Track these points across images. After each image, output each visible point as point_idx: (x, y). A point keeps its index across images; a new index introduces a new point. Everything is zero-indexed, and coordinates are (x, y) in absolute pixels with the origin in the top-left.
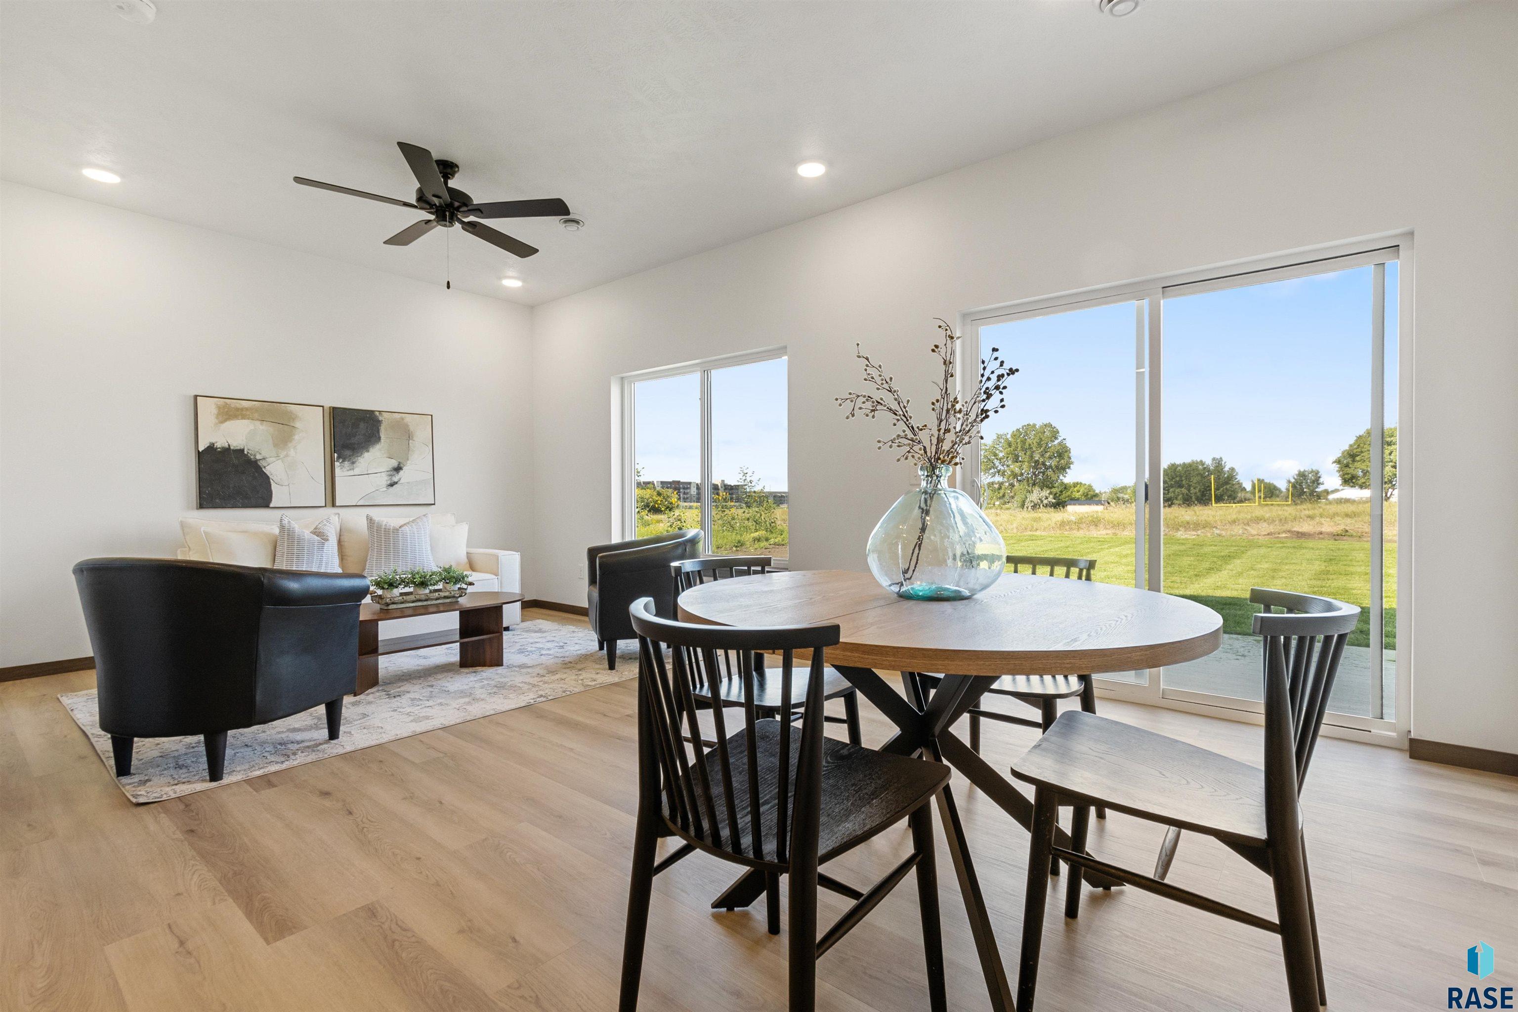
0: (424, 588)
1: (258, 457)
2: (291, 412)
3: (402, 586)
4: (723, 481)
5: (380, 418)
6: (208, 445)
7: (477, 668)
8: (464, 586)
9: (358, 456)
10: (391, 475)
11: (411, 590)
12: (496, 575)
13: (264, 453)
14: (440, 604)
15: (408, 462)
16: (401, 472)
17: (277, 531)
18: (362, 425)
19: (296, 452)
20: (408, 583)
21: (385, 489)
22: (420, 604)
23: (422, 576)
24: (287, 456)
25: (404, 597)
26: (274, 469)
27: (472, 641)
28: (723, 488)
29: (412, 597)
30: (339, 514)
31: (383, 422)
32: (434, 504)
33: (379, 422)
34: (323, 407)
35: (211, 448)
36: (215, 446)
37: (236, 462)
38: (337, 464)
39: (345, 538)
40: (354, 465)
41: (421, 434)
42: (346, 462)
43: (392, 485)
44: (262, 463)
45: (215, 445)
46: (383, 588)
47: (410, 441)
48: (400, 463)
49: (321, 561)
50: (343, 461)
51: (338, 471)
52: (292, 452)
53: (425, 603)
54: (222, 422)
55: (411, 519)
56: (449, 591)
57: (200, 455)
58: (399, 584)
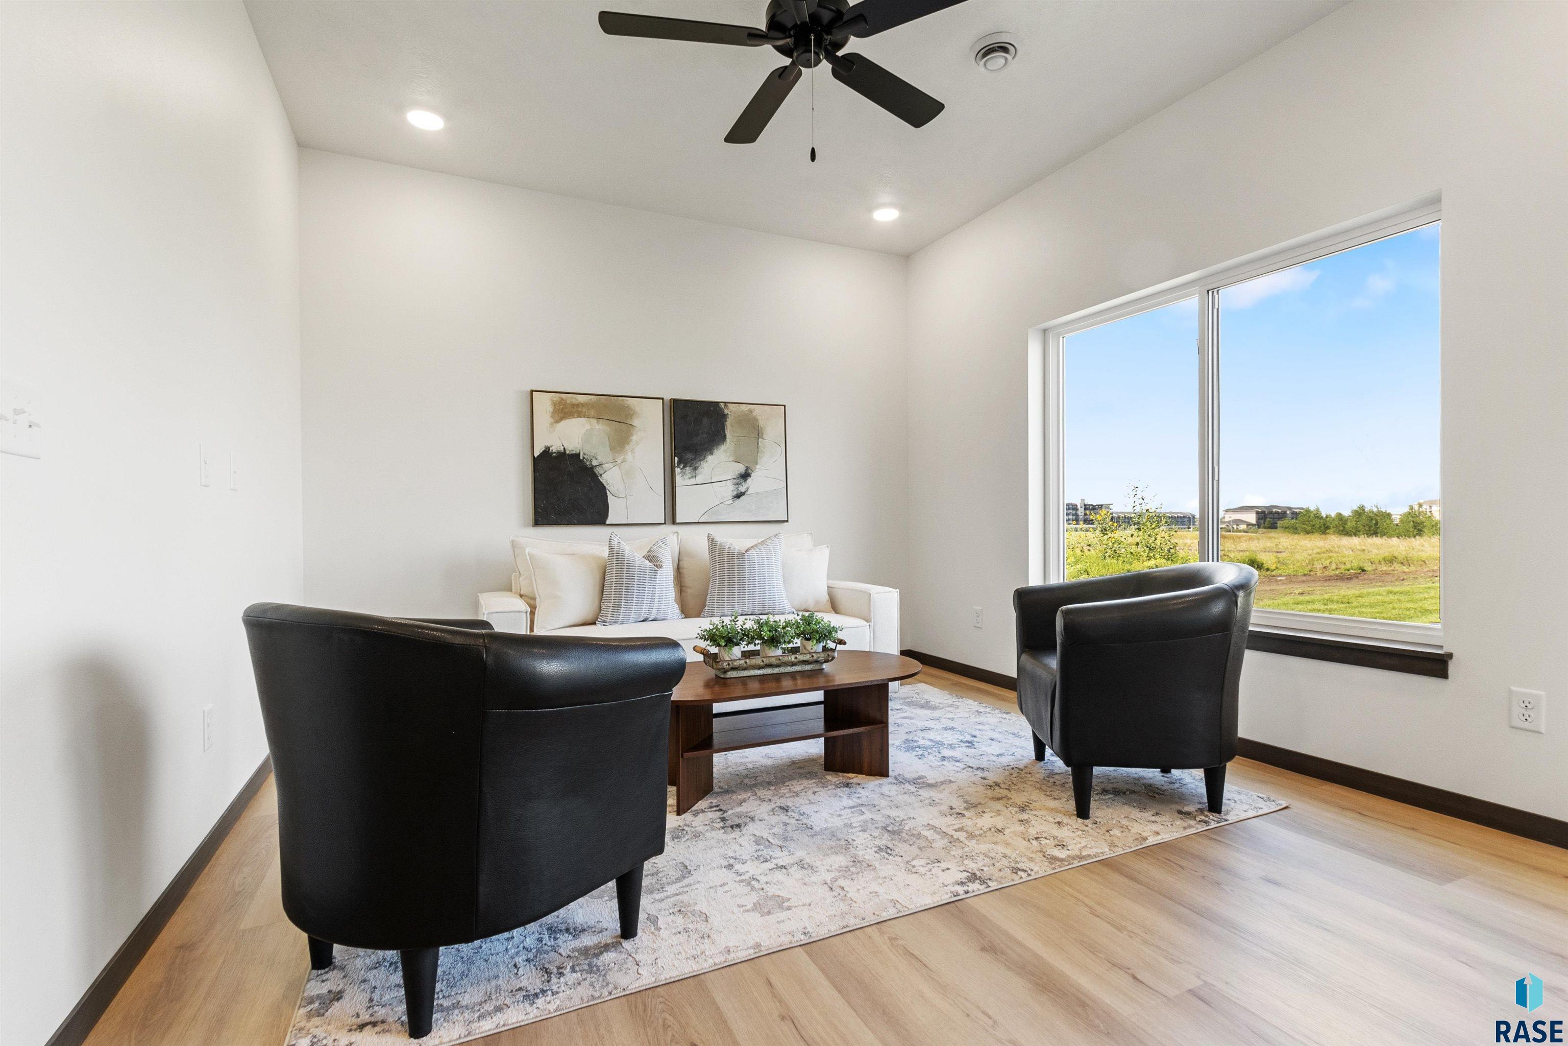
0: (776, 647)
1: (595, 463)
2: (628, 407)
3: (745, 643)
4: (1083, 500)
5: (726, 412)
6: (544, 449)
7: (850, 775)
8: (831, 645)
9: (700, 460)
10: (737, 484)
11: (758, 647)
12: (868, 621)
13: (601, 459)
14: (797, 672)
15: (758, 467)
16: (749, 480)
17: (605, 553)
18: (705, 421)
19: (634, 457)
20: (753, 638)
21: (731, 502)
22: (769, 671)
23: (772, 627)
24: (624, 461)
25: (747, 661)
26: (610, 478)
27: (843, 736)
28: (1083, 507)
29: (757, 661)
30: (677, 533)
31: (729, 416)
32: (787, 521)
33: (725, 416)
34: (662, 399)
35: (546, 452)
36: (550, 451)
37: (571, 469)
38: (678, 470)
39: (684, 564)
40: (697, 471)
41: (772, 430)
42: (688, 468)
43: (738, 496)
44: (598, 471)
45: (551, 449)
46: (719, 645)
47: (760, 440)
48: (747, 468)
49: (653, 594)
50: (684, 467)
51: (678, 479)
52: (629, 457)
53: (776, 670)
54: (557, 422)
55: (760, 541)
56: (810, 653)
57: (536, 461)
58: (741, 639)
